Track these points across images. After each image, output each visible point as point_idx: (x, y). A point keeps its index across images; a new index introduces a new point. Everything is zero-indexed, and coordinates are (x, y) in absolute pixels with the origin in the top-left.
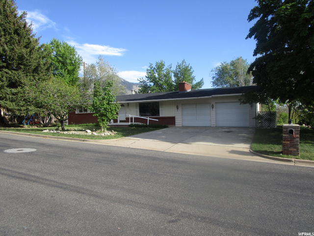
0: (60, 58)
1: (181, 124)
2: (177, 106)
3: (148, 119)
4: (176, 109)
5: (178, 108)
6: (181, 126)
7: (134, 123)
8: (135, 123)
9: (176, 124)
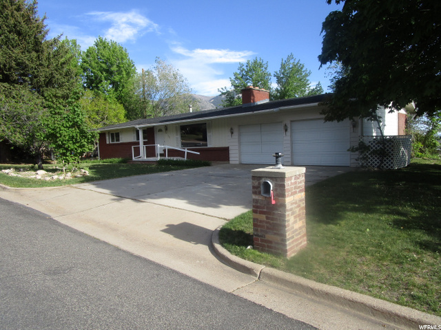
0: (104, 65)
1: (238, 159)
2: (232, 129)
3: (186, 151)
4: (230, 134)
5: (232, 133)
6: (237, 163)
7: (167, 158)
8: (169, 158)
9: (231, 159)
